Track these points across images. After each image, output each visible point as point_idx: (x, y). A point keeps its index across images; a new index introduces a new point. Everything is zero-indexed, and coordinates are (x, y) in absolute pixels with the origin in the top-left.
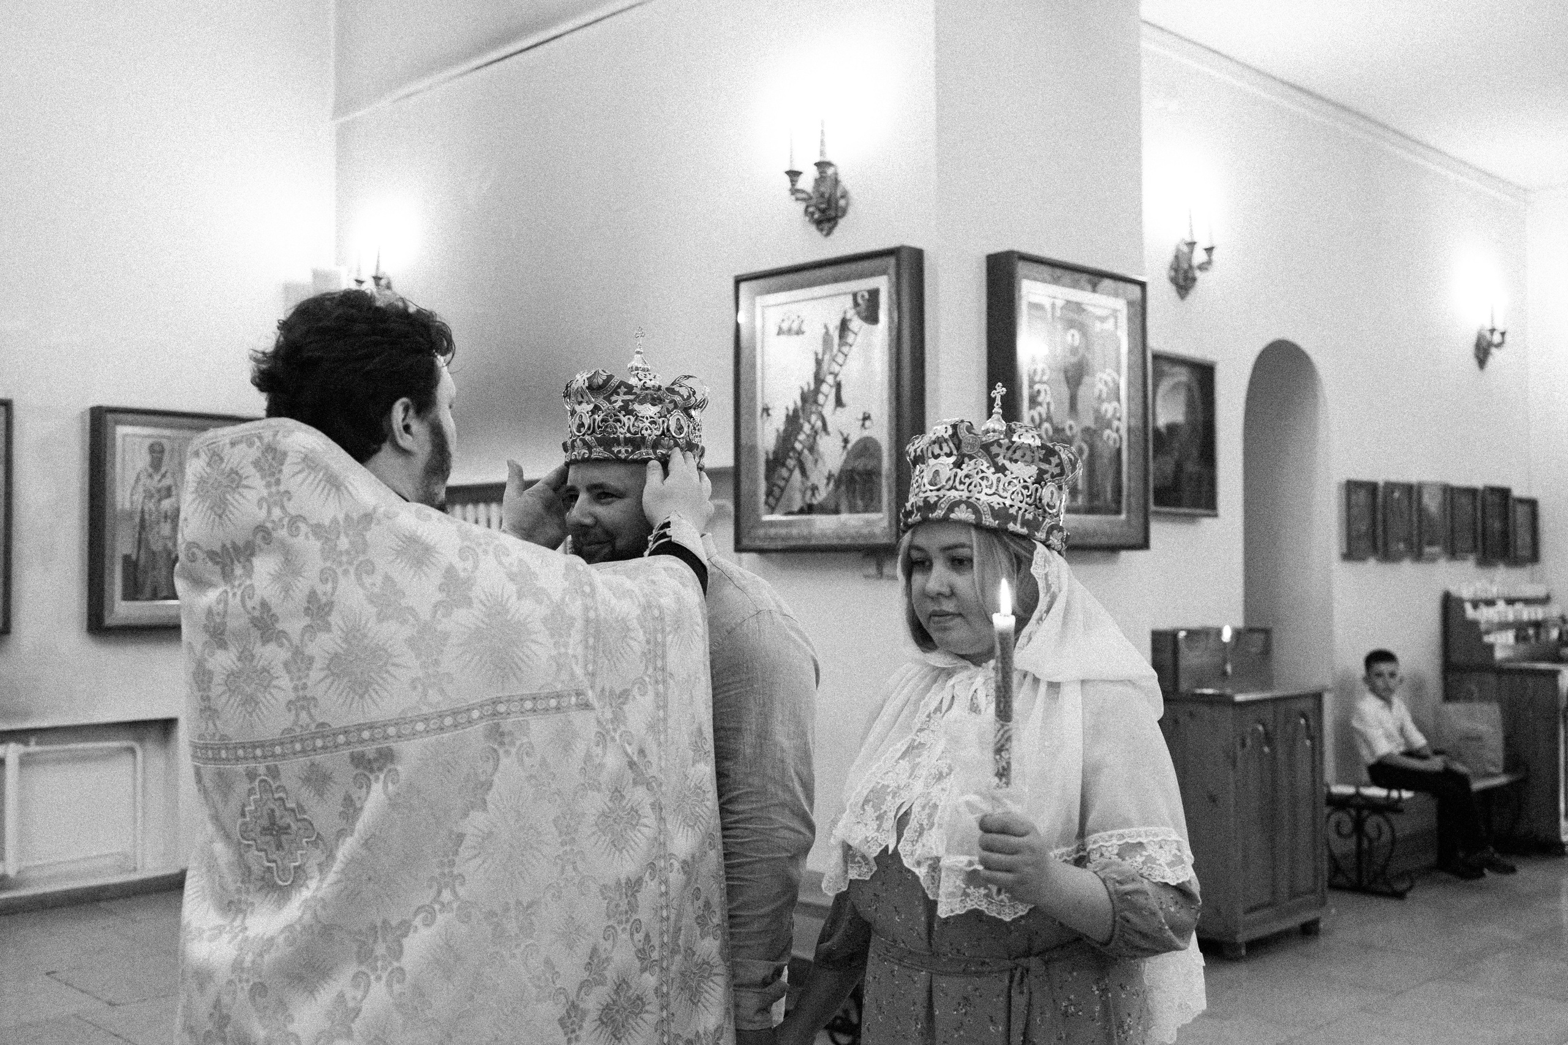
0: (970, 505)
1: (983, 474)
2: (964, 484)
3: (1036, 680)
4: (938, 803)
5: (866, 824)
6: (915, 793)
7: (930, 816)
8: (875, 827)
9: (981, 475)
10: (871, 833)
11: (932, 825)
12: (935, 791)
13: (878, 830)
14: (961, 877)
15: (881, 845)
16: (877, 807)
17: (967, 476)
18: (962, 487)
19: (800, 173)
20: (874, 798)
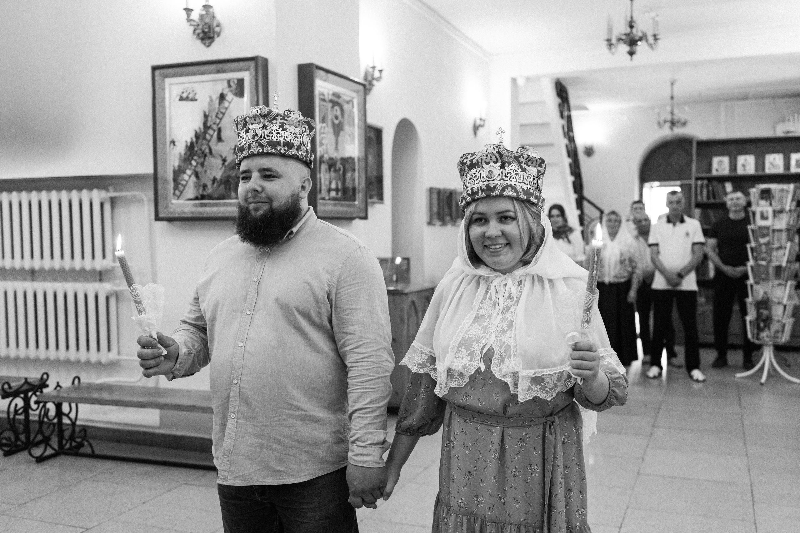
0: (513, 188)
1: (516, 172)
2: (508, 177)
3: (540, 279)
4: (509, 344)
5: (462, 358)
6: (492, 340)
7: (505, 351)
8: (469, 359)
9: (515, 172)
10: (467, 361)
11: (510, 357)
12: (504, 338)
13: (471, 360)
14: (529, 381)
15: (475, 368)
16: (467, 349)
17: (508, 173)
18: (506, 179)
19: (192, 10)
20: (465, 344)
